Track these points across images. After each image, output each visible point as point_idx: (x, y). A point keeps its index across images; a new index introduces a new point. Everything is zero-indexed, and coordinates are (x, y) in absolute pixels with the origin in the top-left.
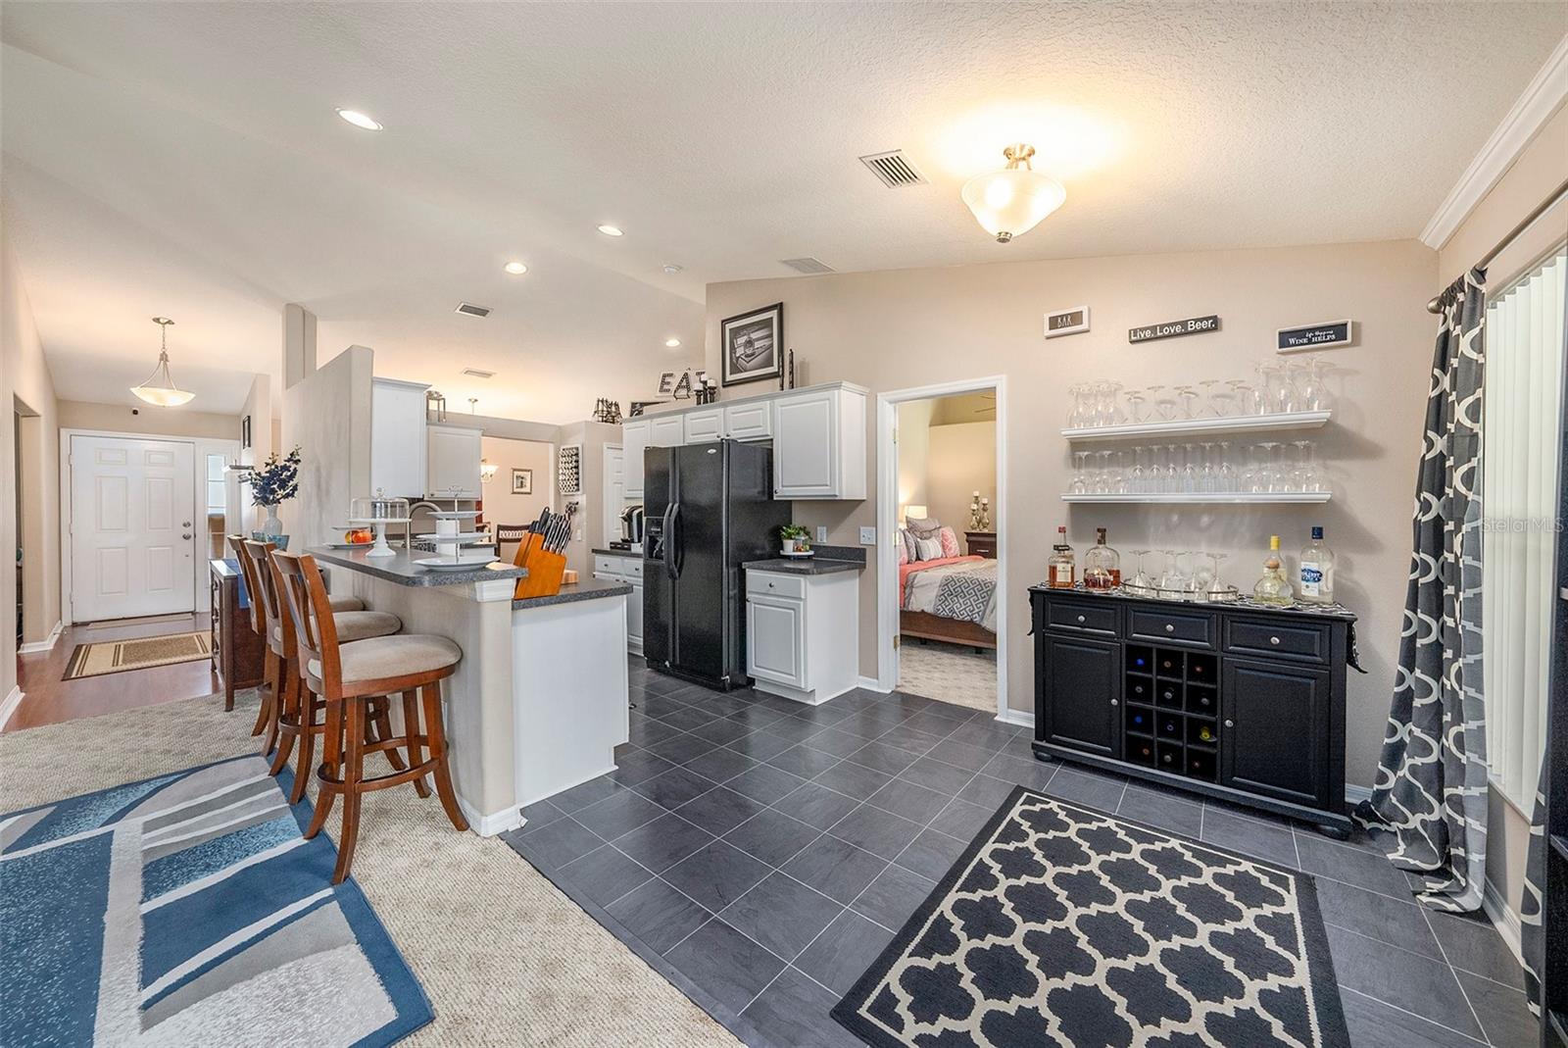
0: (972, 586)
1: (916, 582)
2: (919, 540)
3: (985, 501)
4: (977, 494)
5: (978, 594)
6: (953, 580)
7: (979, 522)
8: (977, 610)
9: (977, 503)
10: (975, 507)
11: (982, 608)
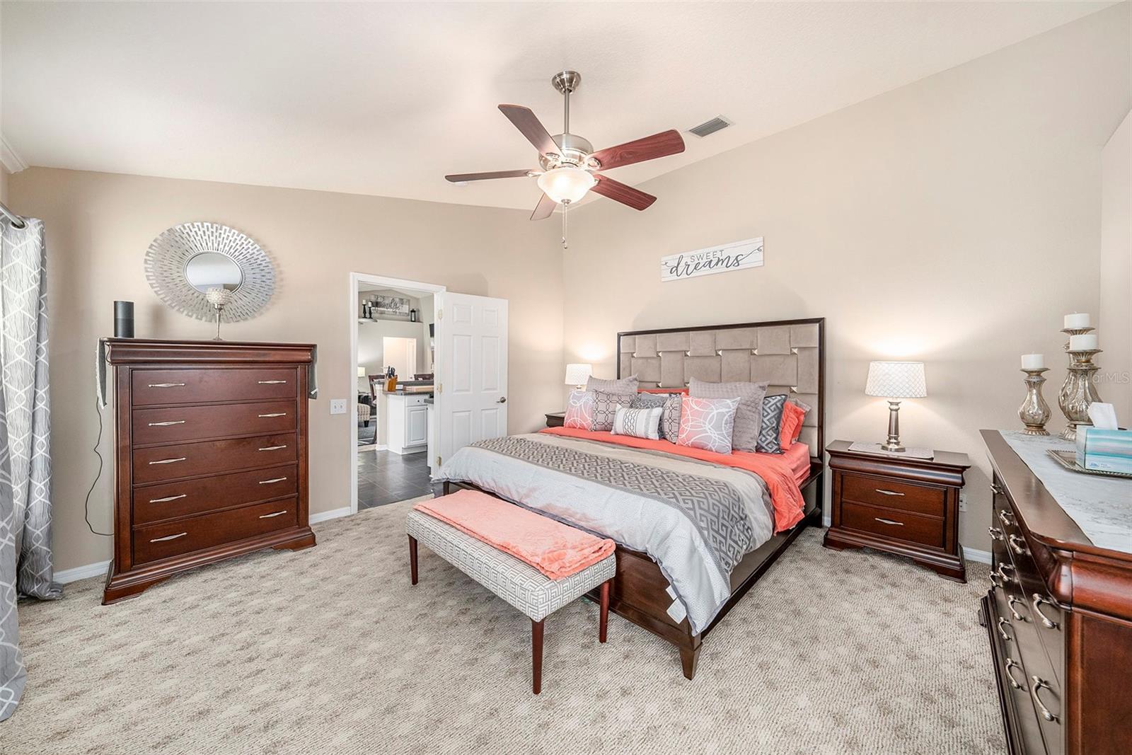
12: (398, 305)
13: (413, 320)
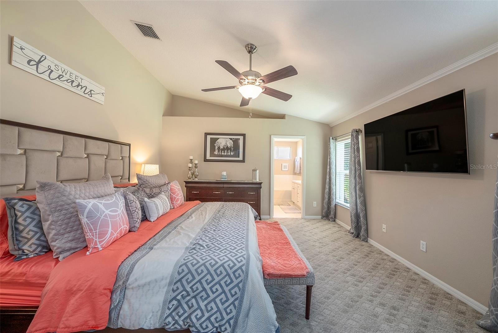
0: (217, 279)
1: (131, 279)
2: (146, 199)
3: (196, 162)
4: (191, 158)
5: (227, 289)
6: (190, 272)
7: (193, 174)
8: (226, 318)
9: (192, 163)
10: (190, 165)
11: (234, 312)
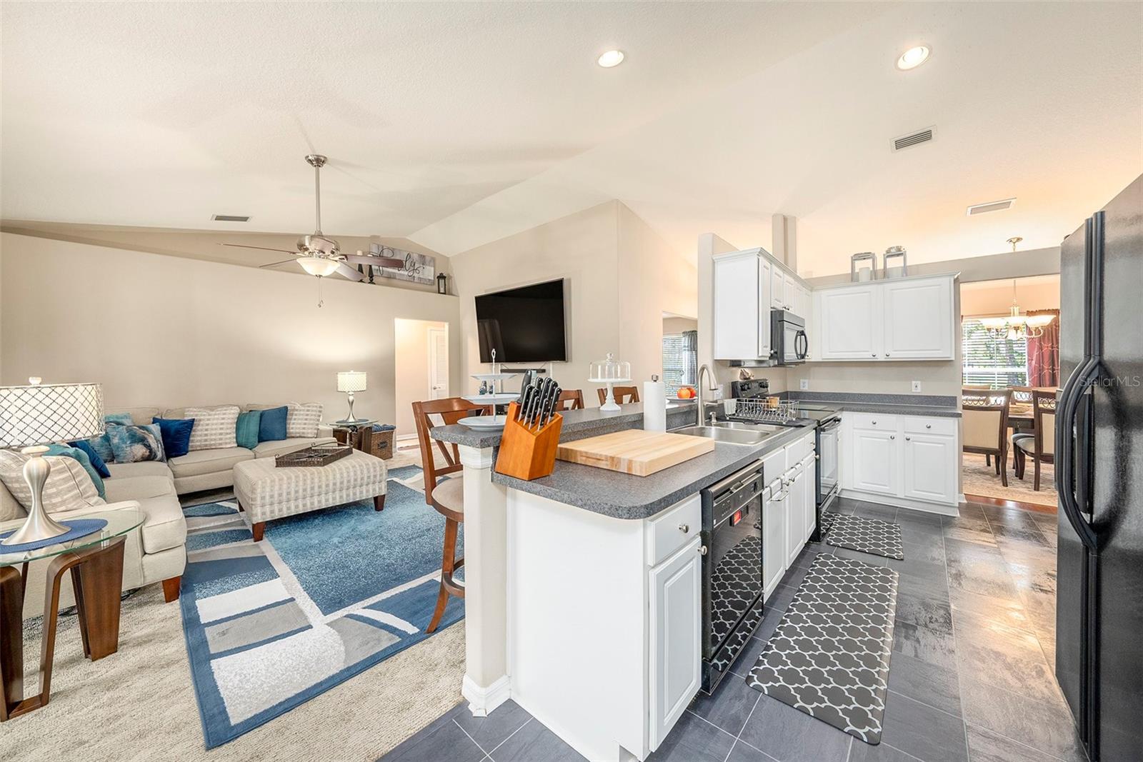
12: (417, 266)
13: (442, 290)
